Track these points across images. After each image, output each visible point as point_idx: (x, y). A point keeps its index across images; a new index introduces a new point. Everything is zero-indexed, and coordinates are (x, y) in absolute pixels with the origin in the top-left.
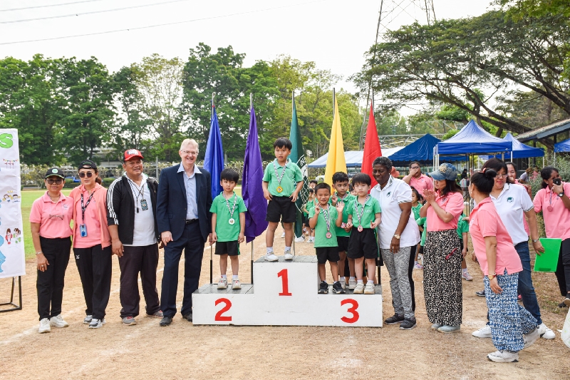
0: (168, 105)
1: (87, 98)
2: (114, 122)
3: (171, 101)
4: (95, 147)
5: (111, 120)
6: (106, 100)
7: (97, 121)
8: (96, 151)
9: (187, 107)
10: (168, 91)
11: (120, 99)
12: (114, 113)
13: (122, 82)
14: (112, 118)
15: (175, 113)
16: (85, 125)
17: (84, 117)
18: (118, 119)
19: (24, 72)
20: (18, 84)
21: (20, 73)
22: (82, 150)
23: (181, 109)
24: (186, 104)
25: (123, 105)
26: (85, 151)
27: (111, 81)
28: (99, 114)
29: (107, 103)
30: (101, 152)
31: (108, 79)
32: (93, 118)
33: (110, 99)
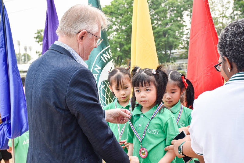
0: (222, 15)
1: (166, 17)
2: (184, 32)
3: (224, 12)
4: (172, 50)
5: (181, 31)
6: (178, 17)
7: (171, 32)
8: (173, 53)
9: (237, 15)
10: (222, 5)
11: (187, 15)
12: (184, 25)
13: (188, 3)
14: (183, 29)
15: (227, 20)
16: (165, 36)
17: (164, 31)
18: (187, 30)
19: (127, 4)
20: (124, 13)
21: (126, 6)
22: (164, 52)
23: (231, 17)
24: (235, 12)
25: (190, 19)
26: (166, 53)
27: (181, 3)
28: (174, 28)
29: (179, 19)
30: (178, 53)
31: (180, 2)
32: (169, 31)
33: (181, 16)
